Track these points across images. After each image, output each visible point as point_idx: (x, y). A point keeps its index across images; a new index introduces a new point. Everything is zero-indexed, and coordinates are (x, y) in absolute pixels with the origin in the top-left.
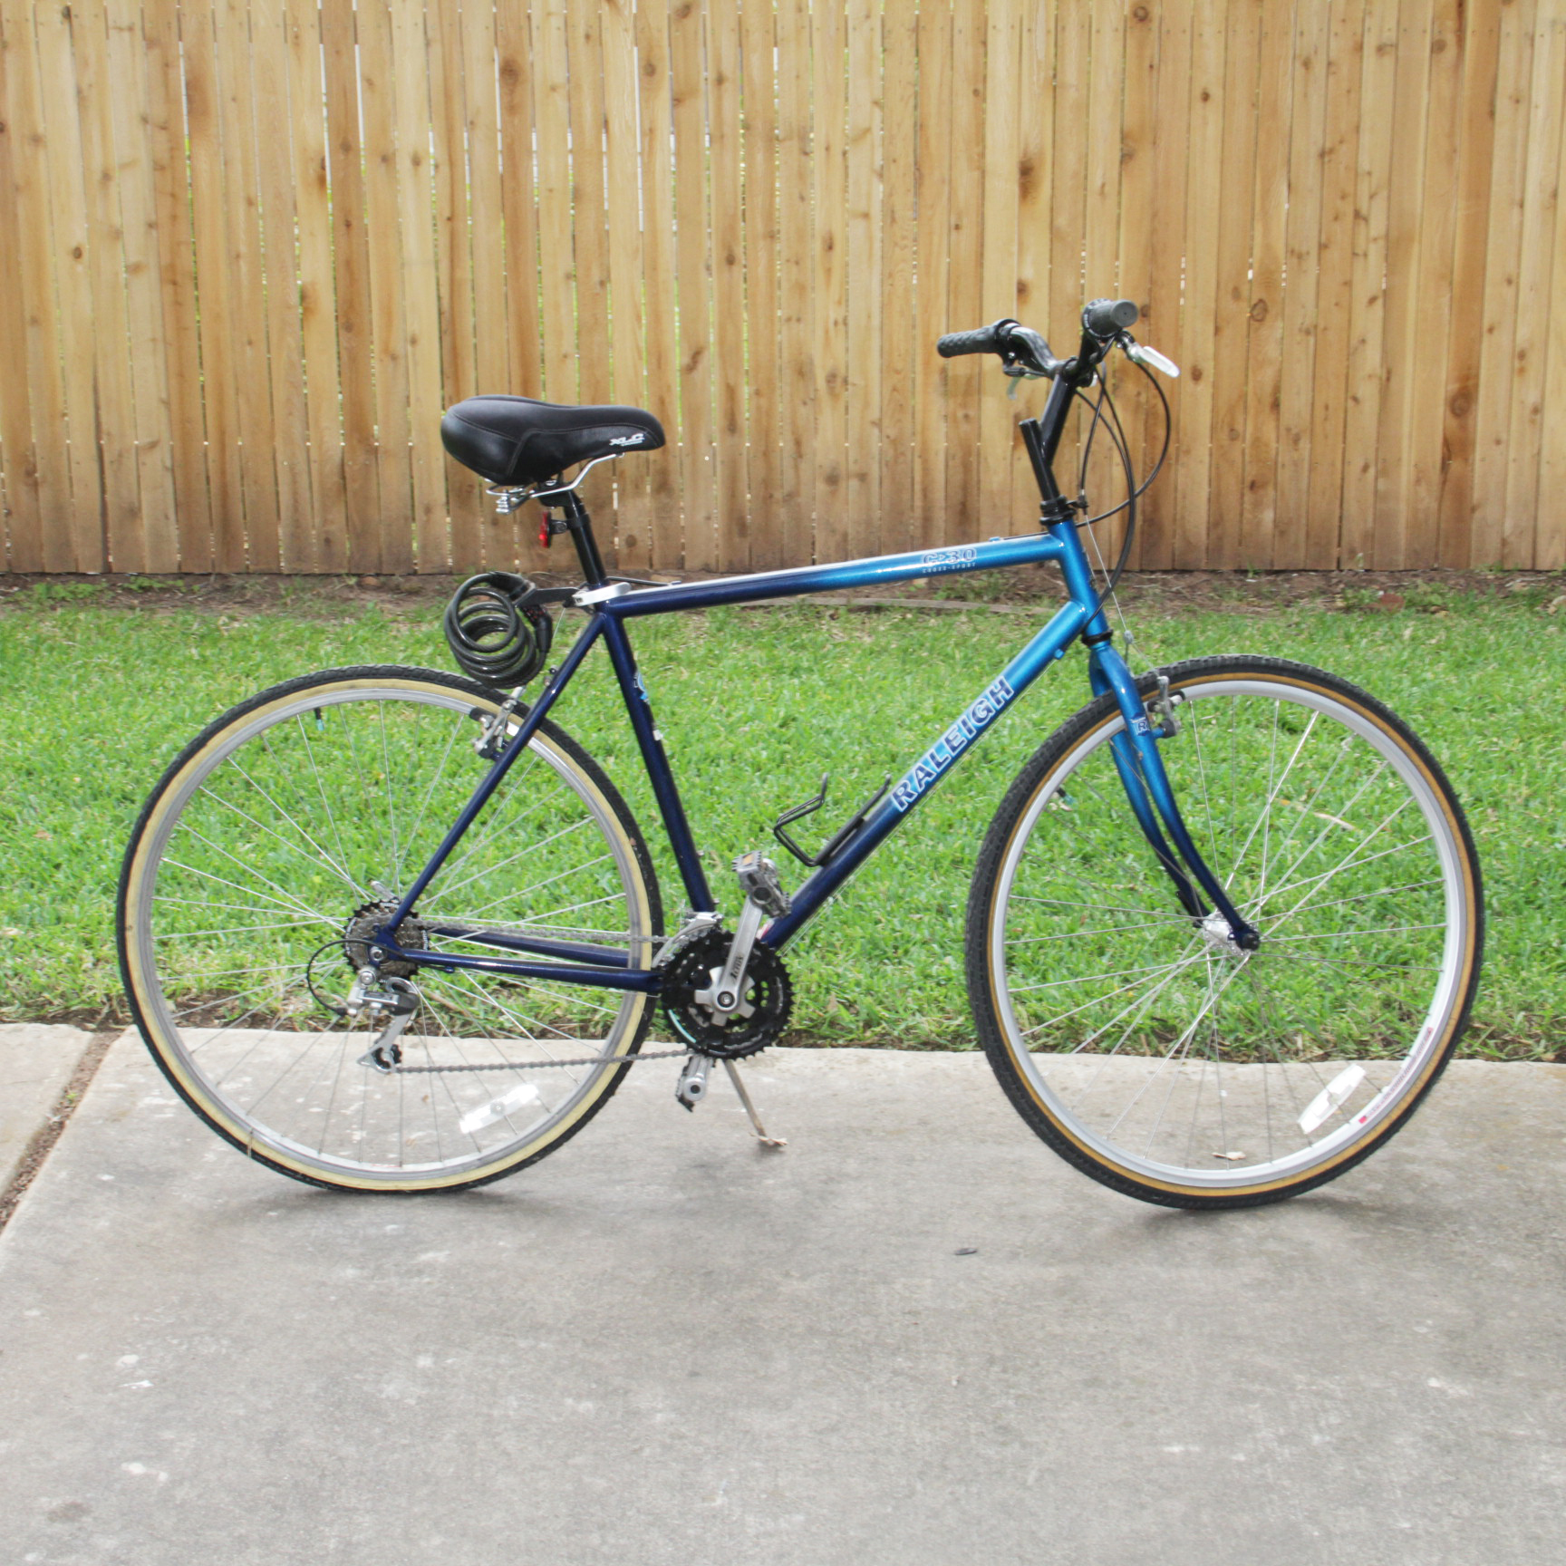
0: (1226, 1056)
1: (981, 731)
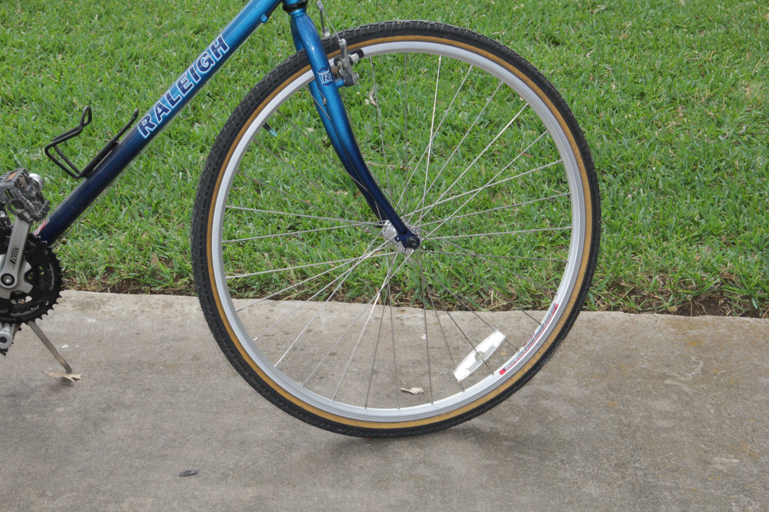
0: (438, 306)
1: (205, 78)
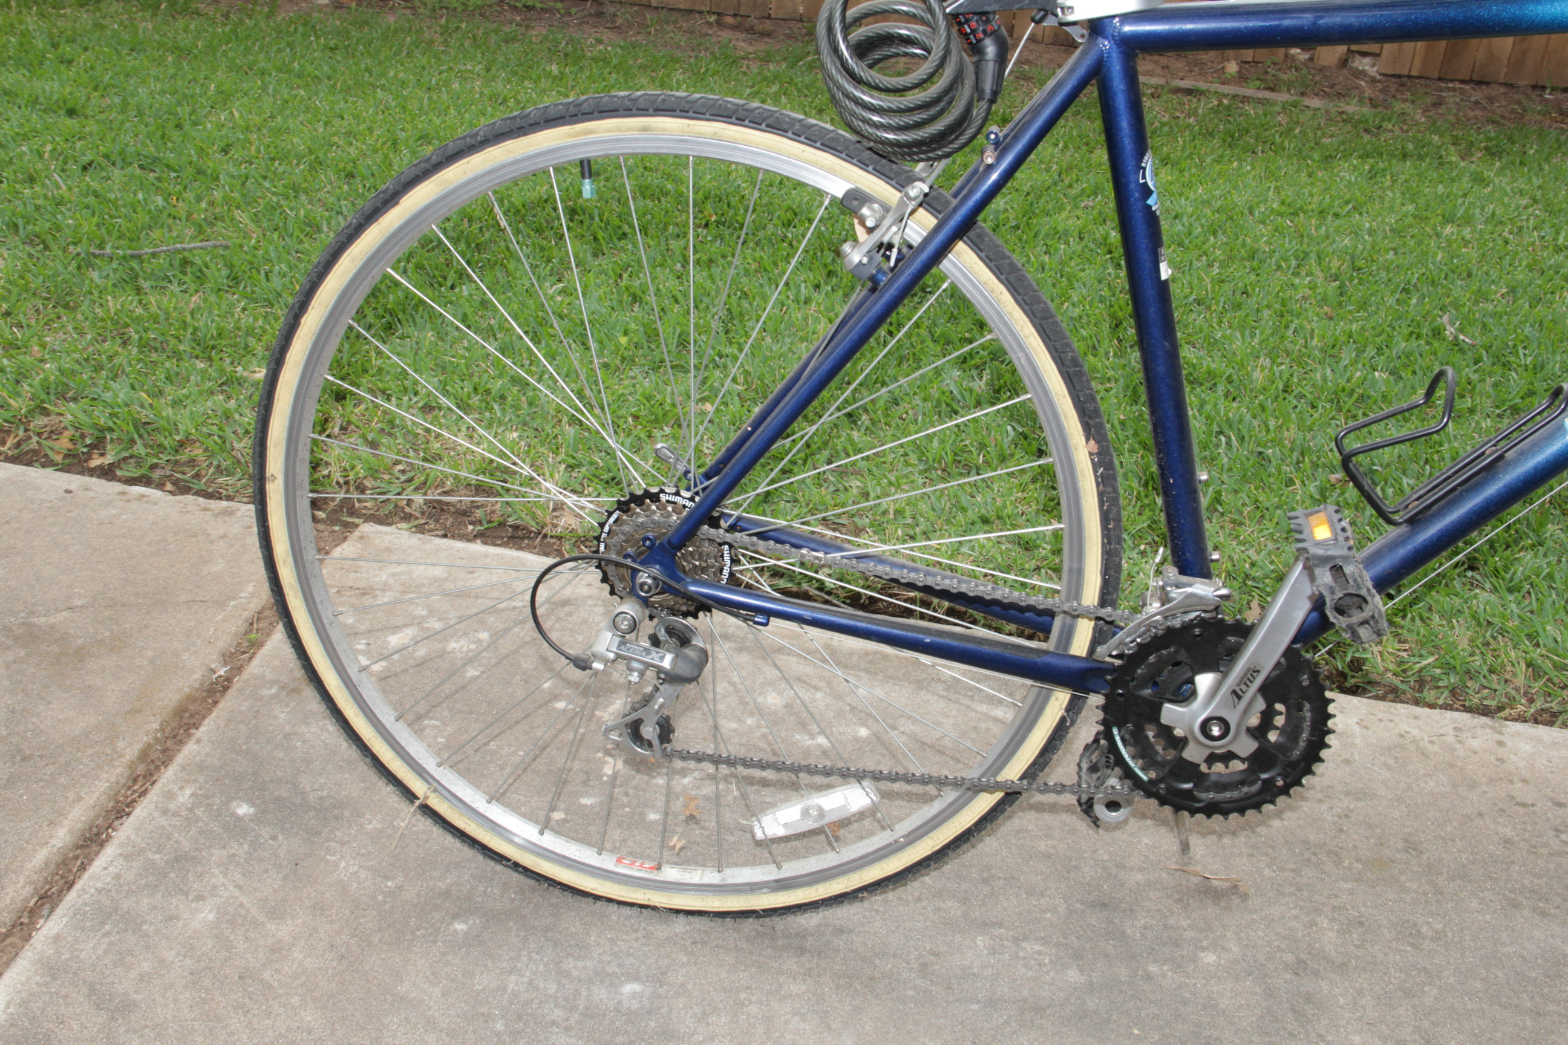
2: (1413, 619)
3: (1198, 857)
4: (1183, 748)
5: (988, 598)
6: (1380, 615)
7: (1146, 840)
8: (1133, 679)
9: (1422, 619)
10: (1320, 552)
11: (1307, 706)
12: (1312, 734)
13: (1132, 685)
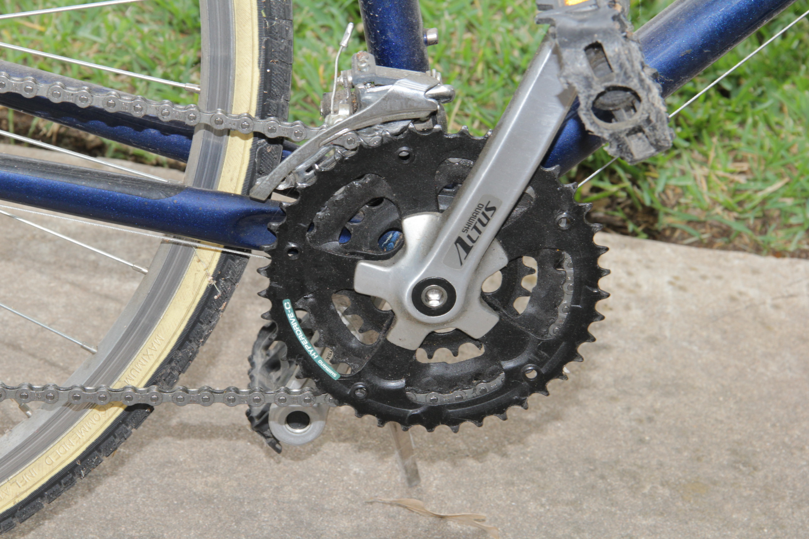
2: (755, 125)
3: (432, 490)
4: (388, 328)
5: (82, 105)
6: (659, 118)
7: (355, 468)
8: (311, 226)
9: (769, 126)
10: (571, 24)
11: (568, 258)
12: (576, 300)
13: (308, 236)
